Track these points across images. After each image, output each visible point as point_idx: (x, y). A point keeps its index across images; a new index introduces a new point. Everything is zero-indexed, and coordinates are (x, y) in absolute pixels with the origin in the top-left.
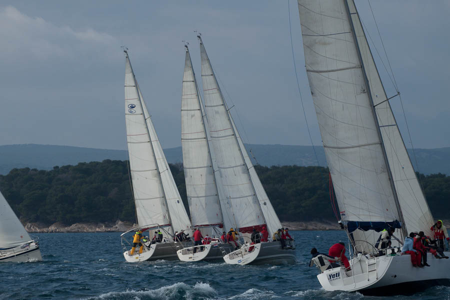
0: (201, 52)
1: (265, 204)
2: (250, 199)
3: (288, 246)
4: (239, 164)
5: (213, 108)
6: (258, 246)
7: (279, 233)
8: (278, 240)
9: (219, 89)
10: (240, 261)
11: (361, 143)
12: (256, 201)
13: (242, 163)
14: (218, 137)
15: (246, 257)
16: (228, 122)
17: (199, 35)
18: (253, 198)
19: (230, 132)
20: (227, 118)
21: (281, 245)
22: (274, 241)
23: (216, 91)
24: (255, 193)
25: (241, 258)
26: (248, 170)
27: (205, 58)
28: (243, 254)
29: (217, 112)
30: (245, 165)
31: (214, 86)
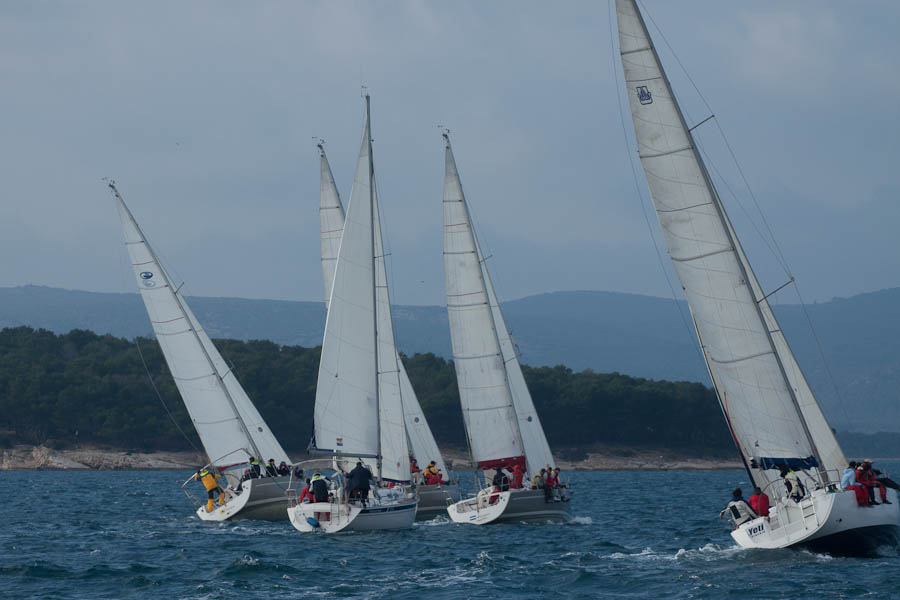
0: (446, 162)
1: (530, 419)
2: (503, 412)
3: (556, 499)
4: (490, 353)
5: (456, 256)
6: (505, 496)
7: (542, 475)
8: (540, 488)
9: (470, 225)
10: (473, 518)
11: (752, 353)
12: (513, 416)
13: (496, 351)
14: (459, 306)
15: (483, 512)
16: (479, 281)
17: (446, 132)
18: (508, 412)
19: (481, 298)
20: (478, 274)
21: (543, 496)
22: (534, 488)
23: (464, 228)
24: (512, 402)
25: (475, 513)
26: (504, 363)
27: (453, 171)
28: (480, 505)
29: (462, 264)
30: (500, 354)
31: (463, 220)
